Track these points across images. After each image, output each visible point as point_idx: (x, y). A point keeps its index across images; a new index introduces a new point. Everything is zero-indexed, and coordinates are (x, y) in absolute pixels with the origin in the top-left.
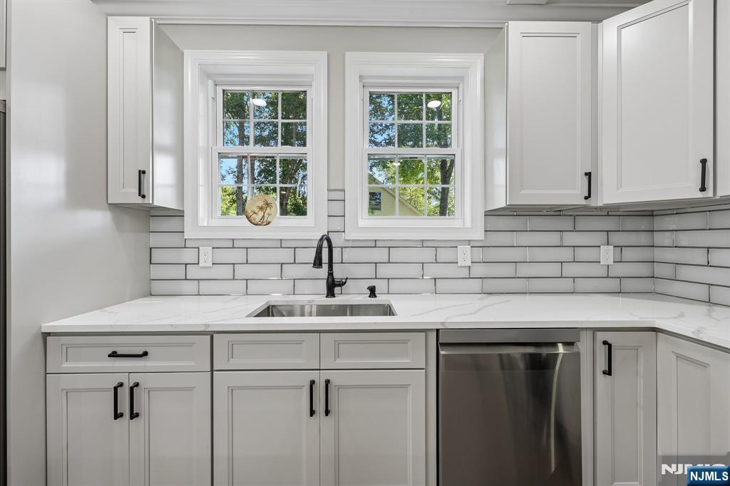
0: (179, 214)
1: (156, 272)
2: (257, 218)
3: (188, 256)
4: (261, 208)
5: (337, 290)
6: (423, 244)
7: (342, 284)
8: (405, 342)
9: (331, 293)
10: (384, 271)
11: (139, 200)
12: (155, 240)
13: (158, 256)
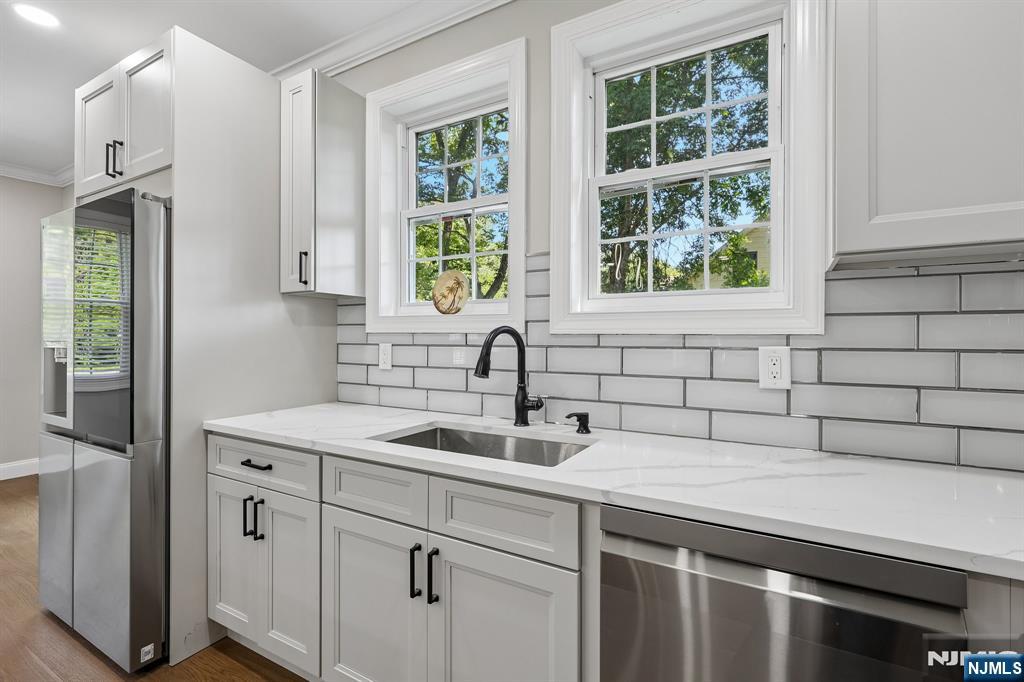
0: (359, 303)
1: (345, 374)
2: (445, 304)
3: (368, 355)
4: (451, 290)
5: (531, 414)
6: (684, 342)
7: (538, 405)
8: (547, 514)
9: (522, 420)
10: (615, 388)
11: (301, 287)
12: (344, 334)
13: (346, 354)
